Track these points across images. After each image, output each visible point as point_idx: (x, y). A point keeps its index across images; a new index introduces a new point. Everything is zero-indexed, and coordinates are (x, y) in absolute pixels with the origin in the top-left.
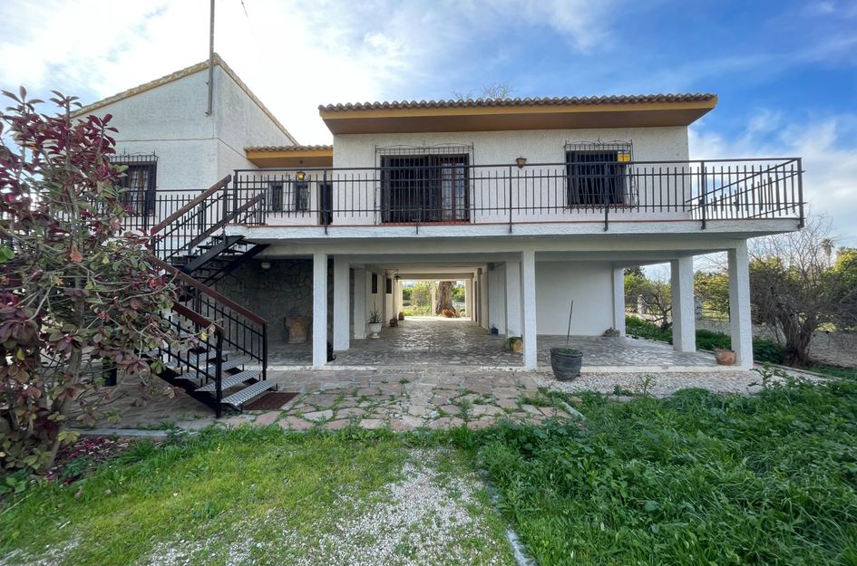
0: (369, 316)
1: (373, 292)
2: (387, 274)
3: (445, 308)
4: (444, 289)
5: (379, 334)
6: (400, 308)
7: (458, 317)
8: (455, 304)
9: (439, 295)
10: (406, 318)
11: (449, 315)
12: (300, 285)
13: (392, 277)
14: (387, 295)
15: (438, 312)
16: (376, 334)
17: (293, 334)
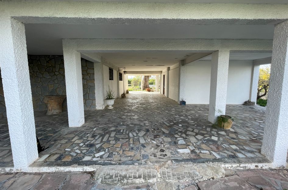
0: (106, 94)
1: (110, 79)
2: (119, 70)
3: (146, 87)
4: (146, 79)
5: (112, 106)
6: (127, 88)
7: (153, 91)
8: (150, 86)
9: (144, 82)
10: (130, 92)
11: (149, 91)
12: (57, 73)
13: (122, 72)
14: (120, 81)
15: (144, 89)
16: (111, 106)
17: (50, 108)
